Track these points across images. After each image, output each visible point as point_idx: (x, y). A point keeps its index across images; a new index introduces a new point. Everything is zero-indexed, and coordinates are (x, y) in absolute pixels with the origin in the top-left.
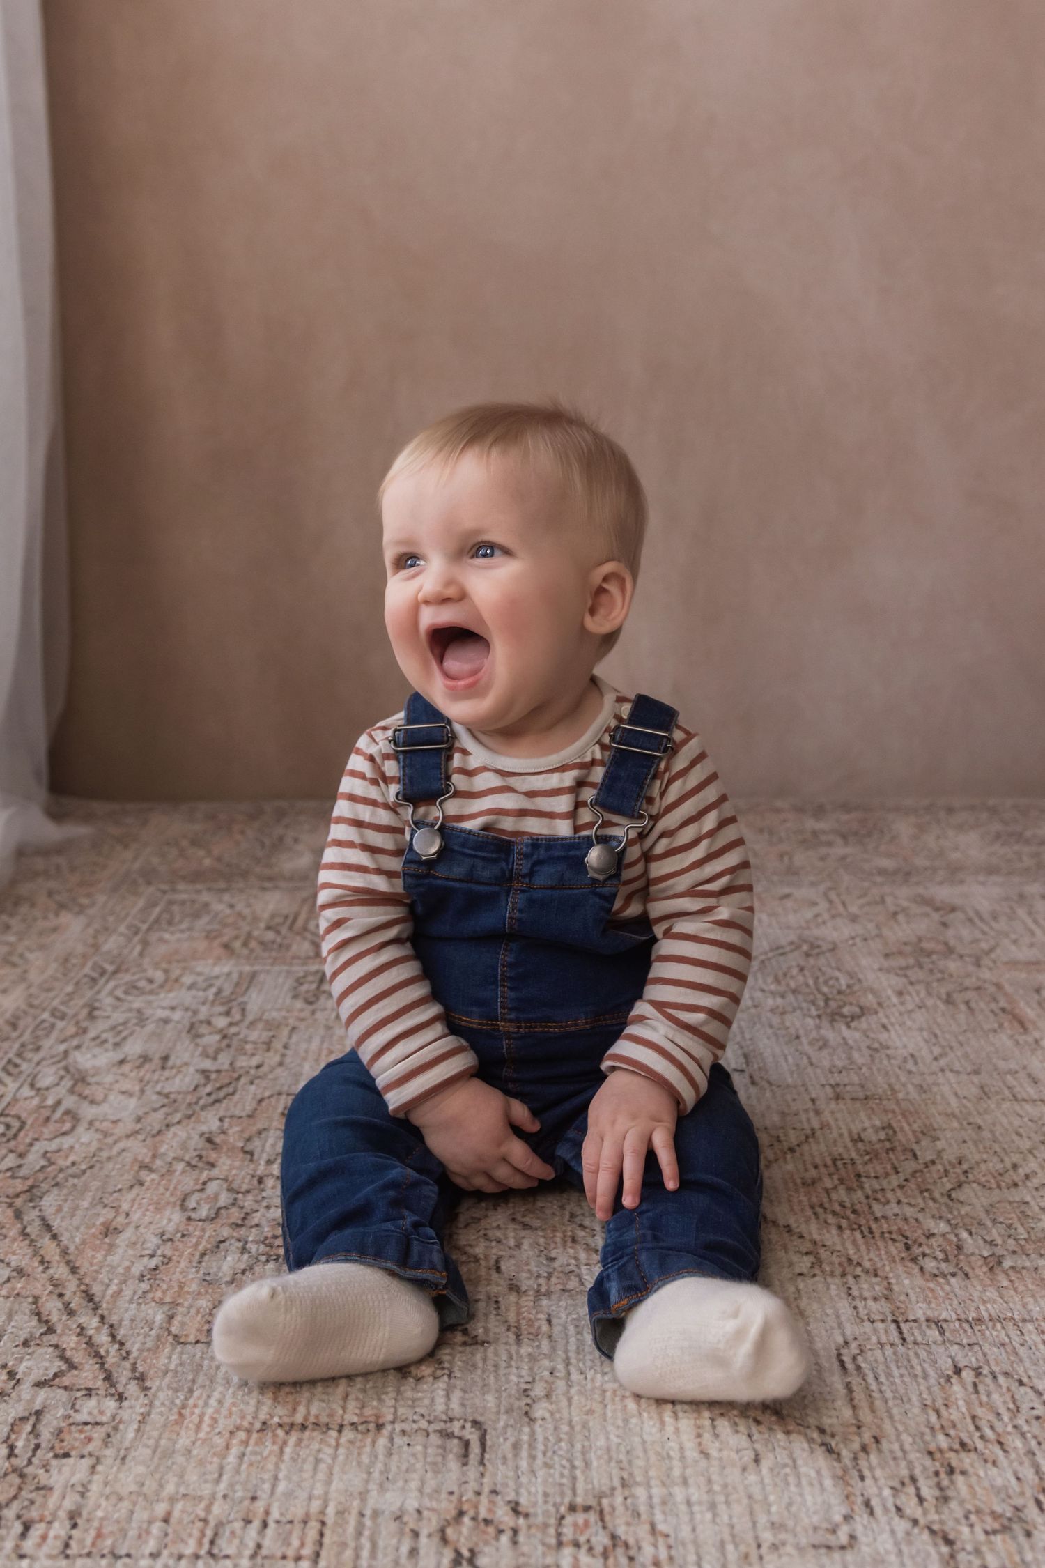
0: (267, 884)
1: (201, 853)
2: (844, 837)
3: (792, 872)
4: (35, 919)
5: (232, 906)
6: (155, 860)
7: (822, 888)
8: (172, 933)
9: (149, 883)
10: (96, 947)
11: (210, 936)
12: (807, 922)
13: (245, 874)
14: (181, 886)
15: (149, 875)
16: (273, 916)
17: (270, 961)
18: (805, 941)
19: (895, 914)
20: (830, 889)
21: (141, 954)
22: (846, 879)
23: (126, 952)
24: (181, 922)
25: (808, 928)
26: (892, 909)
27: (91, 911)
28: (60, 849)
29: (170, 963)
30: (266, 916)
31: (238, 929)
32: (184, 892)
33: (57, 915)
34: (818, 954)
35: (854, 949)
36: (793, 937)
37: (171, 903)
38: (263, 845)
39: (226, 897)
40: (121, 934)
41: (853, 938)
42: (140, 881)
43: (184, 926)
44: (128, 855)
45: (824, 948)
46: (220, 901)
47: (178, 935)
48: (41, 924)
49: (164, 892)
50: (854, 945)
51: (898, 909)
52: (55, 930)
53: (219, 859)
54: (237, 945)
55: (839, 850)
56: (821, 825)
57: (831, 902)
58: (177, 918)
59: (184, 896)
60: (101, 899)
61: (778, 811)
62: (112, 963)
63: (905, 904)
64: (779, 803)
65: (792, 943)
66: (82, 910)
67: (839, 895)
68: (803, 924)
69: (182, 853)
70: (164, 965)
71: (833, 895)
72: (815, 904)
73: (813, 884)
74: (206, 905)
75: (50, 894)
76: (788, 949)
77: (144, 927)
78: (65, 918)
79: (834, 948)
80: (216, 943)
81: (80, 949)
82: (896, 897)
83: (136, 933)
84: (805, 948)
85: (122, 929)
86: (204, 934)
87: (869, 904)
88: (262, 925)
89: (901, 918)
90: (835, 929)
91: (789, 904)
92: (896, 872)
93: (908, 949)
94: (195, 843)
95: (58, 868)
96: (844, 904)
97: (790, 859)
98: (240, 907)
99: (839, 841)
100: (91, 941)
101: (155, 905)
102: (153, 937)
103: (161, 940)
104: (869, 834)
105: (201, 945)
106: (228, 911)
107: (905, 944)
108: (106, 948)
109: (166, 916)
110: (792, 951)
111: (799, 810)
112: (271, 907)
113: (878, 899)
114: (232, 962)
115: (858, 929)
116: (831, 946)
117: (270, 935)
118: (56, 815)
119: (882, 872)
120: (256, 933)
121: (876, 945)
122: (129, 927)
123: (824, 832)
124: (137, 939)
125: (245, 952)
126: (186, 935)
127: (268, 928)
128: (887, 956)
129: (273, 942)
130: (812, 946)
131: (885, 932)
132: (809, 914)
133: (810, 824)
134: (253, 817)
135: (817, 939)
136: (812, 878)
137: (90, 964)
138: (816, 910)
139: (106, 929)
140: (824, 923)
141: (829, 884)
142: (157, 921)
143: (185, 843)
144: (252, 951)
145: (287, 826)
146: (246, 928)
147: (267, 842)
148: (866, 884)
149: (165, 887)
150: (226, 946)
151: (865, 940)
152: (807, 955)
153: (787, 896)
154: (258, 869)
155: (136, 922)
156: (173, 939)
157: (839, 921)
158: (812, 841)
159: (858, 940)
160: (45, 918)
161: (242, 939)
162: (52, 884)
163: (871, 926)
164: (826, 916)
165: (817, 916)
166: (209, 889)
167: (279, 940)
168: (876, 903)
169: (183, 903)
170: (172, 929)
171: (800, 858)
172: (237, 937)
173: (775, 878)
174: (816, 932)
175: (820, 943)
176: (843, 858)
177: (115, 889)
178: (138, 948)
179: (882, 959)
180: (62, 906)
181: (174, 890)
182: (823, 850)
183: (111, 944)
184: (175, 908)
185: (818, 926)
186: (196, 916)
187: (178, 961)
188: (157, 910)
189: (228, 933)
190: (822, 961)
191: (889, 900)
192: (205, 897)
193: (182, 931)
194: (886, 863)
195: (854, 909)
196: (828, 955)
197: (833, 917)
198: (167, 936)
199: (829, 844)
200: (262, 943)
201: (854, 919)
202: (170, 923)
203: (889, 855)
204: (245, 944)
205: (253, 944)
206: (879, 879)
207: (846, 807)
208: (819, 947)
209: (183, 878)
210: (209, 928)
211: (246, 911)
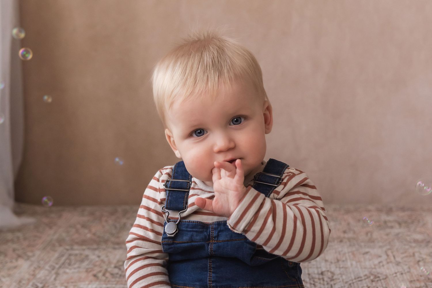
0: (117, 246)
1: (86, 231)
2: (400, 224)
3: (371, 241)
4: (6, 263)
5: (99, 257)
6: (64, 235)
7: (385, 249)
8: (70, 269)
9: (60, 245)
10: (34, 275)
11: (87, 271)
12: (375, 265)
13: (106, 241)
14: (76, 247)
15: (61, 242)
16: (118, 261)
17: (115, 283)
18: (372, 274)
19: (419, 261)
20: (389, 249)
21: (55, 279)
22: (397, 244)
23: (48, 278)
24: (75, 264)
25: (375, 268)
26: (418, 259)
27: (33, 259)
28: (19, 229)
29: (68, 283)
30: (115, 261)
31: (101, 267)
32: (77, 250)
33: (17, 260)
34: (378, 281)
35: (396, 278)
36: (367, 272)
37: (70, 255)
38: (116, 227)
39: (97, 252)
40: (47, 270)
41: (396, 273)
42: (57, 244)
43: (76, 266)
44: (51, 232)
45: (381, 278)
46: (94, 254)
47: (73, 270)
48: (9, 265)
49: (67, 250)
50: (396, 276)
51: (421, 259)
52: (15, 267)
53: (94, 234)
54: (100, 275)
55: (397, 230)
56: (390, 218)
57: (388, 255)
58: (73, 262)
59: (77, 252)
60: (38, 253)
61: (369, 211)
62: (41, 283)
63: (424, 257)
64: (370, 207)
65: (366, 275)
66: (28, 258)
67: (392, 252)
68: (373, 267)
69: (77, 231)
70: (66, 284)
71: (389, 253)
72: (380, 257)
73: (381, 247)
74: (87, 256)
75: (14, 250)
76: (363, 278)
77: (57, 266)
78: (21, 262)
79: (386, 278)
80: (91, 274)
81: (27, 276)
82: (421, 254)
83: (53, 269)
84: (372, 278)
85: (47, 267)
86: (84, 270)
87: (406, 257)
88: (113, 266)
89: (421, 263)
90: (388, 269)
91: (367, 256)
92: (422, 241)
93: (423, 278)
94: (84, 226)
95: (18, 238)
96: (394, 257)
97: (371, 235)
98: (103, 257)
99: (397, 226)
100: (32, 273)
101: (63, 256)
102: (61, 271)
103: (65, 273)
104: (413, 222)
105: (83, 275)
106: (97, 259)
107: (421, 276)
108: (38, 276)
109: (68, 261)
110: (365, 279)
111: (379, 210)
112: (118, 257)
113: (411, 254)
114: (97, 283)
115: (400, 269)
116: (385, 277)
117: (116, 271)
118: (18, 213)
119: (416, 241)
120: (109, 270)
121: (407, 277)
122: (50, 266)
123: (390, 221)
124: (53, 272)
125: (104, 278)
126: (76, 270)
127: (115, 267)
128: (411, 282)
129: (117, 274)
130: (376, 277)
131: (412, 270)
132: (376, 262)
133: (384, 217)
134: (112, 213)
135: (378, 273)
136: (381, 244)
137: (31, 283)
138: (380, 260)
139: (39, 267)
140: (383, 266)
141: (388, 247)
142: (63, 264)
143: (79, 226)
144: (107, 278)
145: (128, 219)
146: (105, 267)
147: (118, 225)
148: (407, 247)
149: (68, 247)
150: (95, 276)
151: (402, 274)
152: (372, 281)
153: (367, 253)
154: (113, 239)
155: (54, 264)
156: (70, 272)
157: (390, 265)
158: (383, 226)
159: (398, 274)
160: (11, 262)
161: (103, 272)
162: (15, 246)
163: (406, 267)
164: (385, 263)
165: (380, 262)
166: (89, 249)
167: (120, 273)
168: (410, 256)
169: (76, 255)
170: (70, 267)
171: (376, 235)
172: (100, 272)
173: (363, 244)
174: (379, 270)
175: (379, 275)
176: (397, 234)
177: (44, 248)
178: (54, 276)
179: (408, 283)
180: (19, 256)
181: (72, 249)
182: (388, 231)
183: (41, 274)
184: (72, 258)
185: (380, 267)
186: (82, 261)
187: (72, 282)
188: (63, 259)
189: (97, 269)
190: (379, 283)
191: (417, 255)
192: (87, 252)
193: (75, 268)
194: (419, 237)
195: (398, 259)
196: (383, 281)
197: (388, 263)
198: (67, 270)
199: (392, 227)
200: (112, 274)
201: (398, 264)
202: (70, 264)
203: (421, 233)
204: (104, 275)
205: (108, 275)
206: (414, 245)
207: (403, 209)
208: (379, 277)
209: (77, 243)
210: (88, 267)
211: (106, 259)
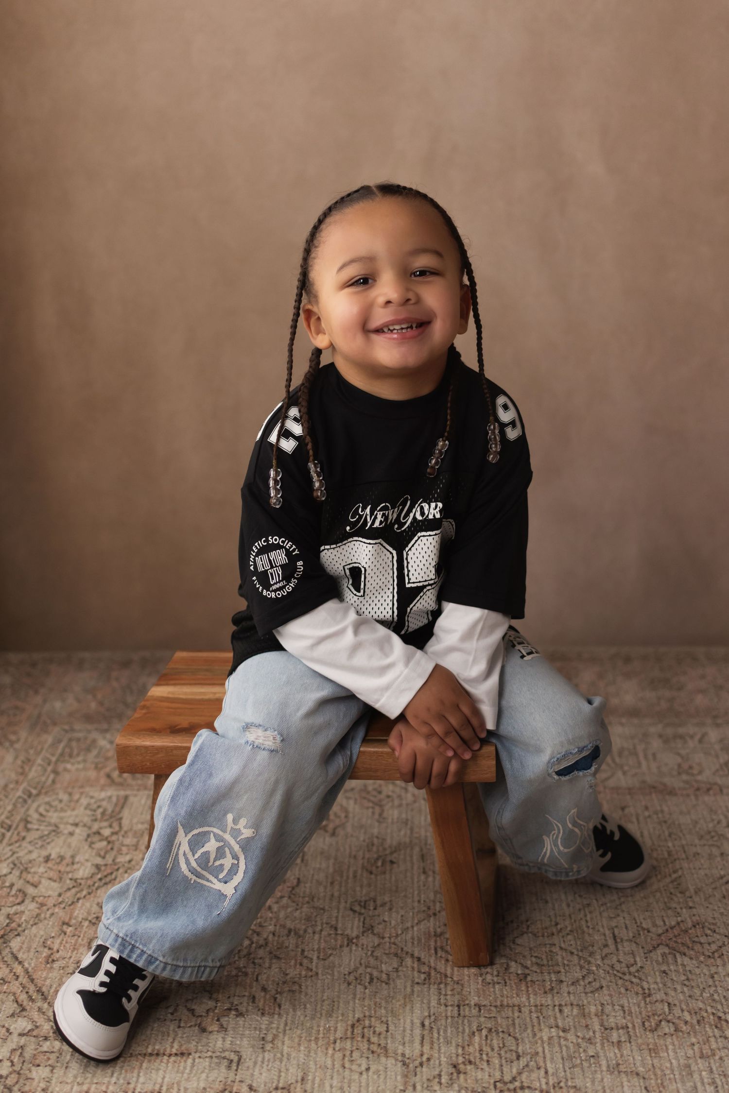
5: (111, 742)
6: (58, 705)
8: (73, 764)
9: (56, 724)
10: (24, 775)
11: (97, 767)
13: (119, 717)
14: (78, 726)
15: (55, 718)
21: (54, 781)
23: (43, 779)
24: (78, 755)
27: (17, 746)
29: (73, 788)
32: (80, 731)
37: (71, 740)
39: (108, 735)
40: (40, 765)
42: (49, 722)
43: (80, 758)
44: (40, 700)
46: (104, 738)
47: (76, 766)
49: (66, 731)
53: (101, 704)
58: (75, 752)
59: (80, 734)
60: (23, 735)
62: (35, 788)
66: (11, 745)
70: (69, 790)
74: (95, 741)
77: (54, 759)
78: (2, 751)
80: (102, 773)
81: (14, 776)
83: (49, 764)
85: (40, 761)
86: (93, 765)
100: (20, 770)
101: (60, 741)
102: (61, 767)
103: (66, 770)
108: (30, 776)
109: (67, 750)
114: (112, 788)
122: (44, 759)
124: (50, 769)
125: (120, 780)
126: (81, 766)
137: (21, 788)
139: (29, 760)
142: (62, 754)
144: (125, 779)
149: (67, 727)
150: (108, 776)
155: (48, 756)
156: (73, 768)
166: (97, 729)
169: (79, 740)
170: (72, 761)
177: (33, 728)
178: (51, 776)
181: (72, 730)
183: (33, 772)
184: (74, 744)
186: (88, 750)
187: (78, 787)
188: (62, 745)
189: (110, 765)
192: (94, 735)
193: (79, 763)
198: (69, 766)
202: (71, 756)
209: (78, 720)
210: (96, 760)
